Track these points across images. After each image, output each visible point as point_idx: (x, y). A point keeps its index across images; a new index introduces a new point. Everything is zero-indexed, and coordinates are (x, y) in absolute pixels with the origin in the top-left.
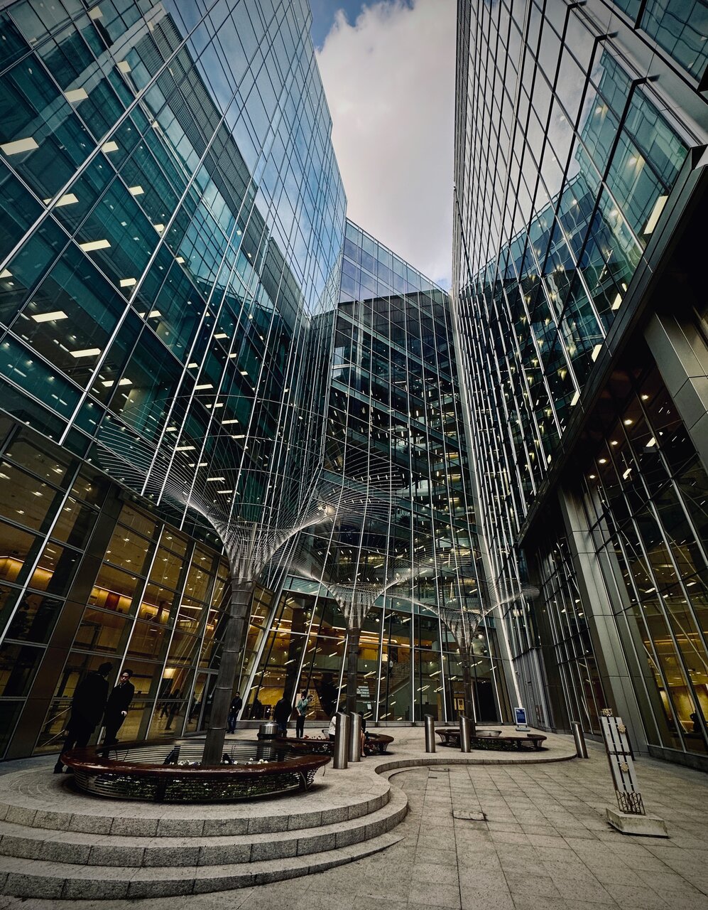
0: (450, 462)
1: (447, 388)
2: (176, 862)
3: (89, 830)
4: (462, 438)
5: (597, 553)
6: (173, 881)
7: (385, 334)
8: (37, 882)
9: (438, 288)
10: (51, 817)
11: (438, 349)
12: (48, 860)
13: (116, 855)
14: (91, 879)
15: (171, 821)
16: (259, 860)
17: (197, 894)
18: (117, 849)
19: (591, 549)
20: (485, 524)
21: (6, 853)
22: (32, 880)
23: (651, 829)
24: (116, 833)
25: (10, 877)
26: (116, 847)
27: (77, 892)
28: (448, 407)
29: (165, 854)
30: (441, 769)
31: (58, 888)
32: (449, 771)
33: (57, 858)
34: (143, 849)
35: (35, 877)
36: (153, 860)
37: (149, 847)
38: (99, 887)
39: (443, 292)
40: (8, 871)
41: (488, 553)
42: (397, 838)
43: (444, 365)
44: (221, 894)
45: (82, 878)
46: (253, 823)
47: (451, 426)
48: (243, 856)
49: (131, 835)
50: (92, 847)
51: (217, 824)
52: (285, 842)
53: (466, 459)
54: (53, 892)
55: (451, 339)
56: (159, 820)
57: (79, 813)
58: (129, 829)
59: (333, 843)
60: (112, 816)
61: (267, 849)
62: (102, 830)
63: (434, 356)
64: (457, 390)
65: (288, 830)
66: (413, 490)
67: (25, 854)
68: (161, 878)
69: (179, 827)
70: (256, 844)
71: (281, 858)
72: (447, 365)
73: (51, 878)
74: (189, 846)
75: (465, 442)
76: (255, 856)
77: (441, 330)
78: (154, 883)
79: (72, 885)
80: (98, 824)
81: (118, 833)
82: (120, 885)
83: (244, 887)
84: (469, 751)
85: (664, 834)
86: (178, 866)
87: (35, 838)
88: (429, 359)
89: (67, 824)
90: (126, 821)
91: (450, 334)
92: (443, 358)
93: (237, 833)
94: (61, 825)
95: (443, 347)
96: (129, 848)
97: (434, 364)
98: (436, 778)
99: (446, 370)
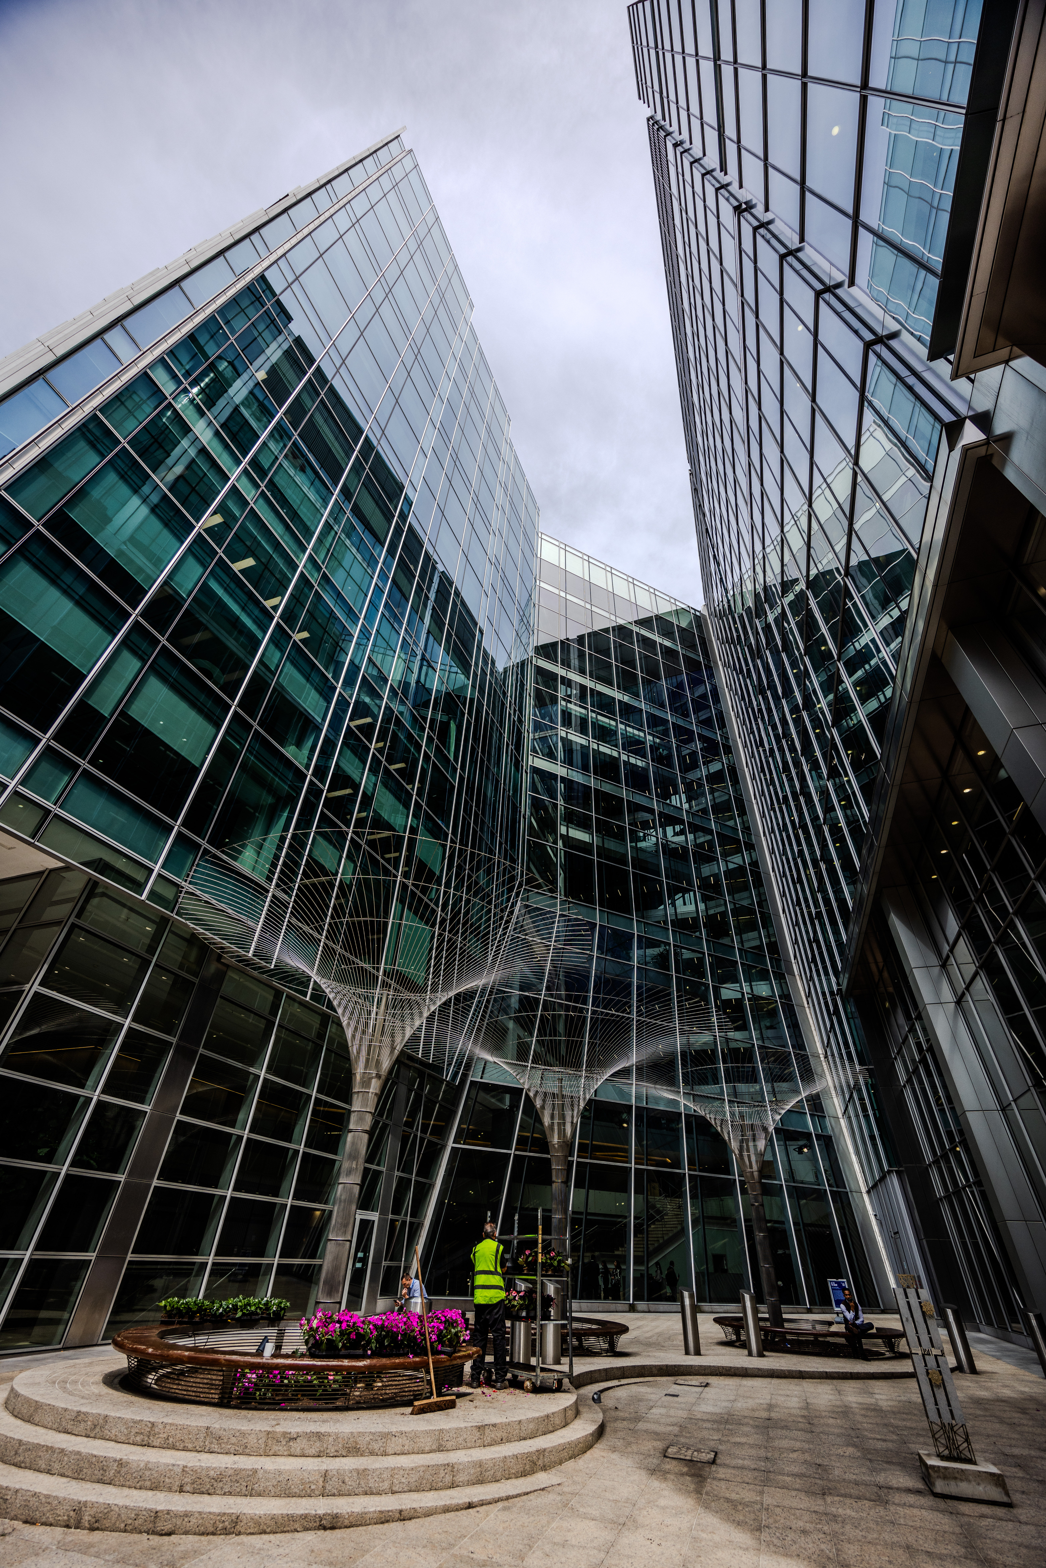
0: (727, 861)
1: (712, 749)
2: (222, 1488)
3: (123, 1438)
4: (743, 823)
5: (959, 1001)
6: (210, 1513)
7: (609, 682)
8: (49, 1503)
9: (683, 606)
10: (80, 1418)
11: (692, 693)
12: (67, 1477)
13: (147, 1473)
14: (110, 1502)
15: (225, 1430)
16: (334, 1495)
17: (239, 1534)
18: (150, 1466)
19: (947, 995)
20: (795, 957)
21: (23, 1465)
22: (44, 1500)
23: (981, 1488)
24: (155, 1444)
25: (19, 1495)
26: (149, 1462)
27: (94, 1520)
28: (716, 778)
29: (208, 1476)
30: (693, 1383)
31: (72, 1513)
32: (707, 1385)
33: (79, 1474)
34: (181, 1466)
35: (47, 1496)
36: (193, 1483)
37: (189, 1465)
38: (119, 1515)
39: (692, 611)
40: (17, 1487)
41: (806, 1005)
42: (555, 1480)
43: (703, 715)
44: (272, 1537)
45: (101, 1500)
46: (335, 1440)
47: (721, 808)
48: (313, 1487)
49: (174, 1447)
50: (121, 1460)
51: (284, 1438)
52: (374, 1470)
53: (753, 854)
54: (66, 1518)
55: (711, 676)
56: (208, 1428)
57: (113, 1414)
58: (171, 1439)
59: (448, 1479)
60: (152, 1420)
61: (347, 1479)
62: (138, 1439)
63: (686, 703)
64: (728, 750)
65: (385, 1454)
66: (670, 911)
67: (43, 1466)
68: (197, 1508)
69: (233, 1440)
70: (331, 1470)
71: (366, 1494)
72: (709, 715)
73: (65, 1499)
74: (242, 1466)
75: (748, 828)
76: (328, 1487)
77: (694, 665)
78: (187, 1515)
79: (88, 1509)
80: (134, 1431)
81: (158, 1444)
82: (144, 1513)
83: (306, 1529)
84: (761, 1355)
85: (1005, 1499)
86: (224, 1494)
87: (57, 1446)
88: (681, 710)
89: (97, 1430)
90: (168, 1427)
91: (709, 668)
92: (700, 704)
93: (311, 1454)
94: (92, 1430)
95: (700, 691)
96: (164, 1464)
97: (687, 715)
98: (677, 1396)
99: (707, 723)
